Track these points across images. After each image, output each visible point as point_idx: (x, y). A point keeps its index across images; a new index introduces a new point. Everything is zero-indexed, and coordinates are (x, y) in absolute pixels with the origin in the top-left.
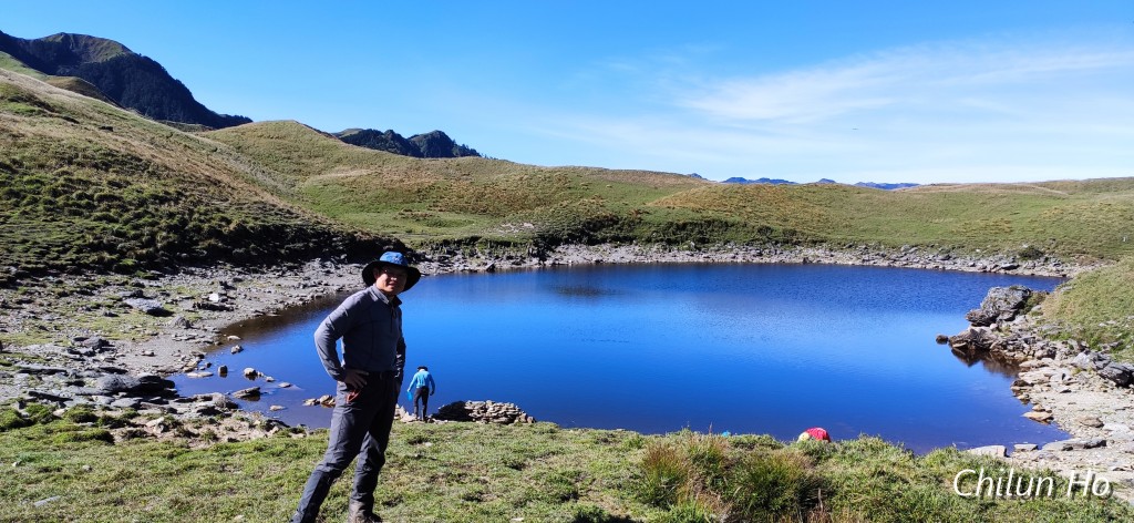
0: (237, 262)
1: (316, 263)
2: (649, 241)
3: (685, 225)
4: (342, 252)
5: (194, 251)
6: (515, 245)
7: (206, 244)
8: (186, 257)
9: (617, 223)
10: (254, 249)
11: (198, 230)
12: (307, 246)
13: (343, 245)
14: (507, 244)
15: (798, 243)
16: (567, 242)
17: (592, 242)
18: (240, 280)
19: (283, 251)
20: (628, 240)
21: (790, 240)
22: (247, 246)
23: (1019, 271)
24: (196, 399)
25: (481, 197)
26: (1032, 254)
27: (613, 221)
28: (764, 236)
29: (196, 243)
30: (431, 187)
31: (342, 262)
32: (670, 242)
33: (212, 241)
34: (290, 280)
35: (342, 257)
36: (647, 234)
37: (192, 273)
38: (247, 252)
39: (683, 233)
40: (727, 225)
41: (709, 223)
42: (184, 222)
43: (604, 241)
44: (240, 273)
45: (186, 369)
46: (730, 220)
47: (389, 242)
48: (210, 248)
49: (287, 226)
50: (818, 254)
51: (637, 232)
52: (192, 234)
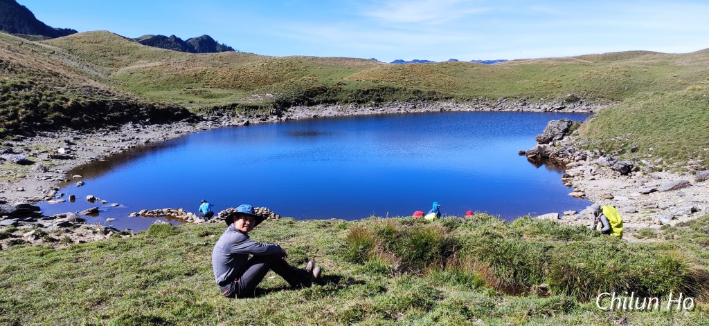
0: (75, 126)
1: (130, 125)
2: (346, 102)
3: (368, 91)
4: (147, 117)
5: (45, 121)
6: (261, 108)
7: (53, 115)
8: (40, 125)
9: (326, 91)
10: (86, 117)
11: (46, 106)
12: (122, 114)
13: (147, 112)
14: (256, 108)
15: (437, 99)
16: (295, 105)
17: (311, 104)
18: (78, 139)
19: (106, 118)
20: (333, 102)
21: (432, 98)
22: (81, 116)
23: (566, 110)
24: (55, 217)
25: (237, 77)
26: (573, 100)
27: (323, 90)
28: (417, 96)
29: (46, 116)
30: (204, 73)
31: (147, 123)
32: (359, 102)
33: (57, 114)
34: (112, 137)
35: (147, 120)
36: (345, 98)
37: (45, 136)
38: (82, 120)
39: (367, 96)
40: (394, 90)
41: (383, 89)
42: (36, 102)
43: (318, 103)
44: (78, 134)
45: (47, 198)
46: (396, 87)
47: (178, 109)
48: (56, 118)
49: (107, 102)
50: (449, 106)
51: (338, 97)
52: (42, 109)
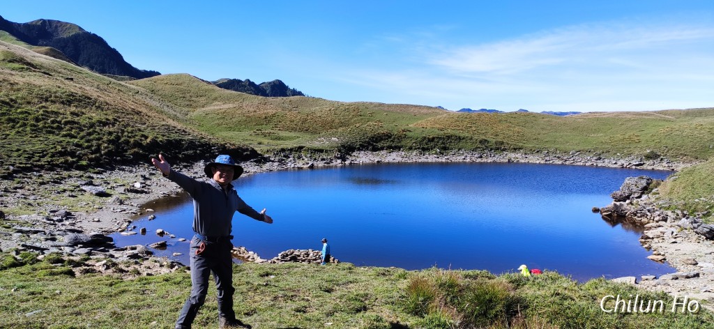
1: (201, 163)
2: (411, 148)
3: (433, 138)
5: (124, 156)
6: (326, 151)
7: (132, 151)
8: (119, 160)
9: (390, 137)
11: (127, 142)
12: (196, 153)
14: (321, 151)
15: (504, 150)
16: (359, 150)
17: (375, 149)
18: (154, 174)
19: (180, 156)
20: (398, 148)
21: (499, 148)
23: (645, 167)
24: (126, 249)
25: (305, 121)
26: (653, 156)
27: (388, 136)
28: (484, 146)
29: (126, 151)
30: (274, 115)
32: (424, 149)
33: (136, 150)
36: (409, 145)
37: (123, 170)
39: (432, 144)
40: (460, 139)
41: (449, 137)
42: (118, 138)
43: (382, 149)
45: (120, 230)
46: (462, 135)
47: (247, 150)
48: (135, 154)
49: (183, 140)
50: (517, 157)
51: (403, 143)
52: (123, 145)
